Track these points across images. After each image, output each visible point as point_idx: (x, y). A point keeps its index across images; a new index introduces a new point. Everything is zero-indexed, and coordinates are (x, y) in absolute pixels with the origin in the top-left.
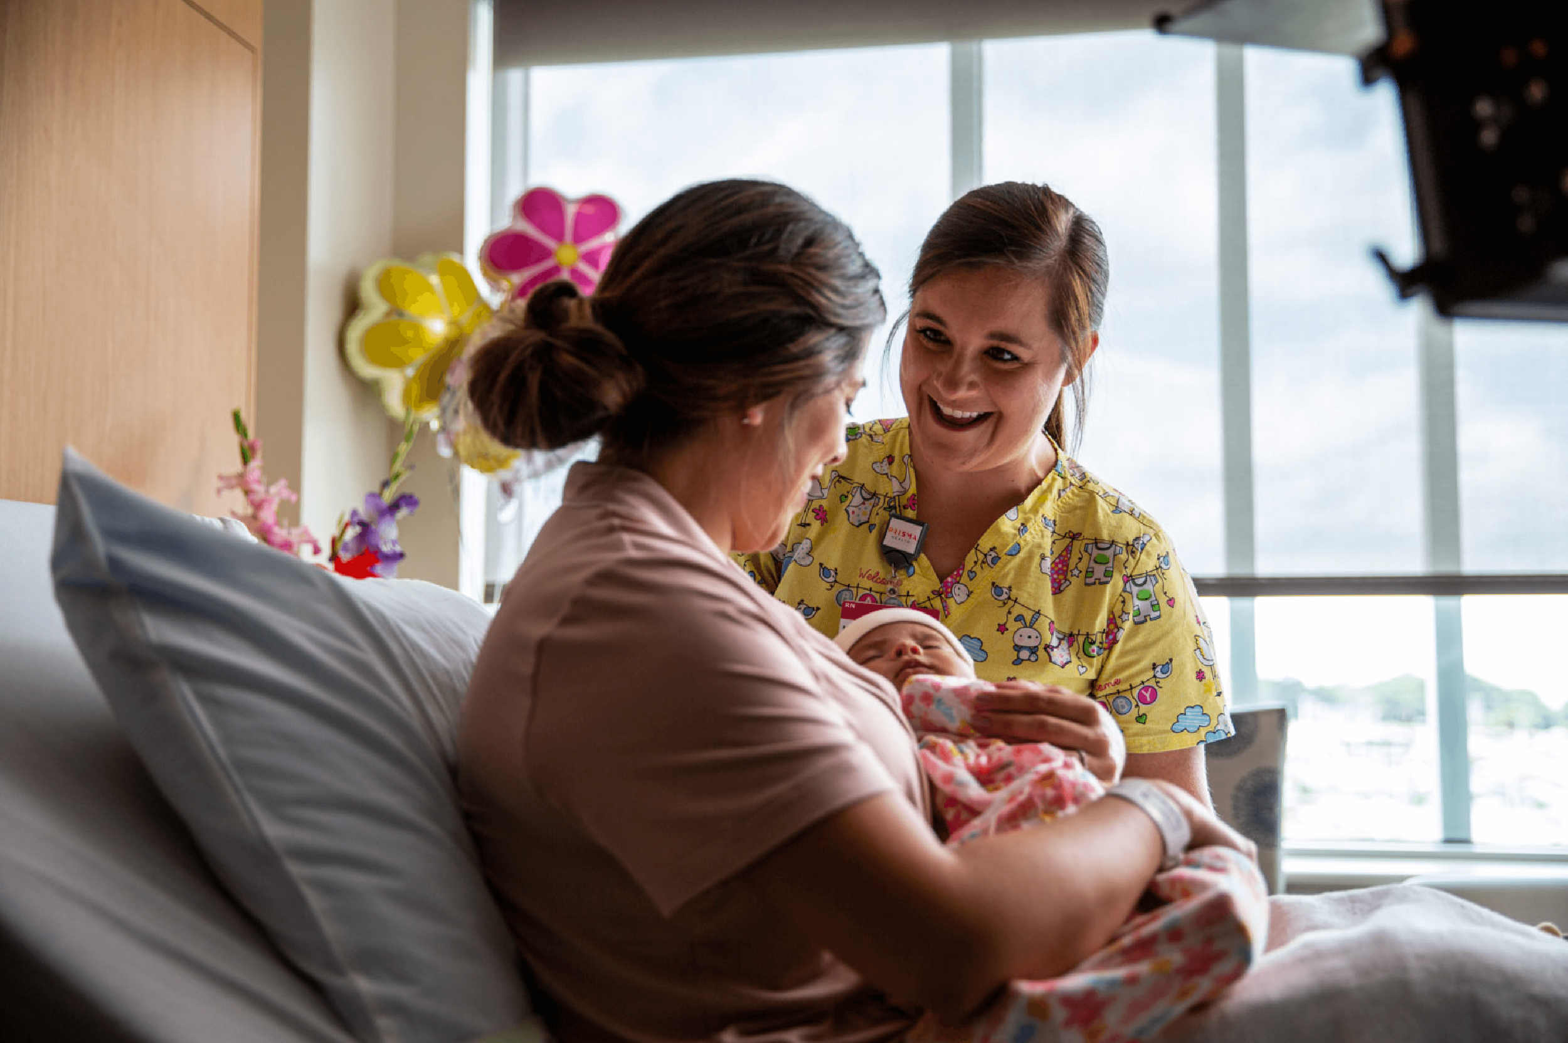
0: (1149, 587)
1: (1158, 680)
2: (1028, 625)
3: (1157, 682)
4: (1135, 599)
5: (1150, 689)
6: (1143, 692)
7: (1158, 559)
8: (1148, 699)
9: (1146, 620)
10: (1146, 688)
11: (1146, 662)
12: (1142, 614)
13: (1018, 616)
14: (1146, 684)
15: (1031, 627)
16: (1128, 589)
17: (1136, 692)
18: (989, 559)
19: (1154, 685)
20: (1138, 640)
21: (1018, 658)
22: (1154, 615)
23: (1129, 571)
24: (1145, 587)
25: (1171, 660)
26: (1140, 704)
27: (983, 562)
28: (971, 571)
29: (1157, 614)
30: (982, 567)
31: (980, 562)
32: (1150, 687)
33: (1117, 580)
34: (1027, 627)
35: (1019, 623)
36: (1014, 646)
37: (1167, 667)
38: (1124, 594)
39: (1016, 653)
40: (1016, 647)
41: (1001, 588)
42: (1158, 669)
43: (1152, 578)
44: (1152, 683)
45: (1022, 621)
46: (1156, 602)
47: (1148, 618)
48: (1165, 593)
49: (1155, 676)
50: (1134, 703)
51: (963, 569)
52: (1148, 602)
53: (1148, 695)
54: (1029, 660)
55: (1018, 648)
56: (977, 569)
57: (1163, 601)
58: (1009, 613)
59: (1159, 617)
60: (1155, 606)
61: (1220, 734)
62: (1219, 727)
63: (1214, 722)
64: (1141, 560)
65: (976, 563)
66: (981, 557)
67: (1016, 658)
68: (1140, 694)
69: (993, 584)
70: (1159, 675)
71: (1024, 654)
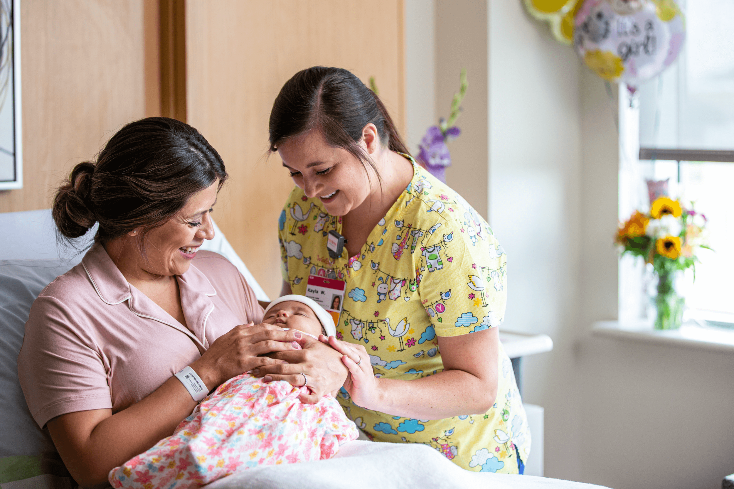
0: (436, 252)
1: (444, 300)
2: (384, 282)
3: (444, 302)
4: (427, 259)
5: (441, 305)
6: (437, 306)
7: (444, 237)
8: (441, 310)
9: (434, 270)
10: (439, 305)
11: (437, 292)
12: (433, 267)
13: (379, 278)
14: (438, 303)
15: (386, 283)
16: (424, 254)
17: (434, 306)
18: (371, 248)
19: (443, 303)
20: (431, 280)
21: (380, 299)
22: (438, 267)
23: (424, 245)
24: (433, 253)
25: (450, 290)
26: (437, 312)
27: (369, 250)
28: (363, 255)
29: (441, 266)
30: (368, 253)
31: (367, 250)
32: (441, 304)
33: (418, 250)
34: (384, 283)
35: (380, 281)
36: (377, 293)
37: (448, 294)
38: (422, 257)
39: (378, 296)
40: (378, 294)
41: (375, 263)
42: (443, 295)
43: (438, 248)
44: (441, 302)
45: (382, 280)
46: (440, 260)
47: (435, 269)
48: (446, 255)
49: (442, 299)
50: (435, 312)
51: (360, 254)
52: (436, 260)
53: (440, 308)
54: (384, 300)
55: (379, 294)
56: (366, 254)
57: (444, 259)
58: (377, 276)
59: (443, 267)
60: (440, 262)
61: (484, 328)
62: (483, 323)
63: (480, 321)
64: (431, 239)
65: (365, 250)
66: (368, 247)
67: (378, 299)
68: (436, 307)
69: (372, 261)
70: (444, 298)
71: (382, 297)
